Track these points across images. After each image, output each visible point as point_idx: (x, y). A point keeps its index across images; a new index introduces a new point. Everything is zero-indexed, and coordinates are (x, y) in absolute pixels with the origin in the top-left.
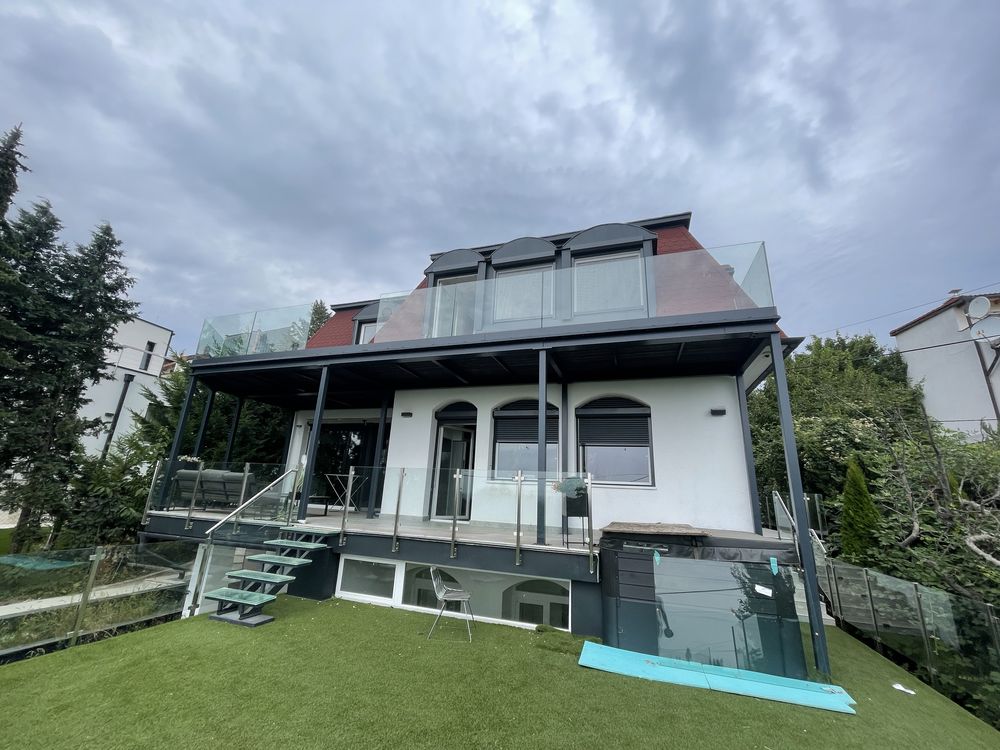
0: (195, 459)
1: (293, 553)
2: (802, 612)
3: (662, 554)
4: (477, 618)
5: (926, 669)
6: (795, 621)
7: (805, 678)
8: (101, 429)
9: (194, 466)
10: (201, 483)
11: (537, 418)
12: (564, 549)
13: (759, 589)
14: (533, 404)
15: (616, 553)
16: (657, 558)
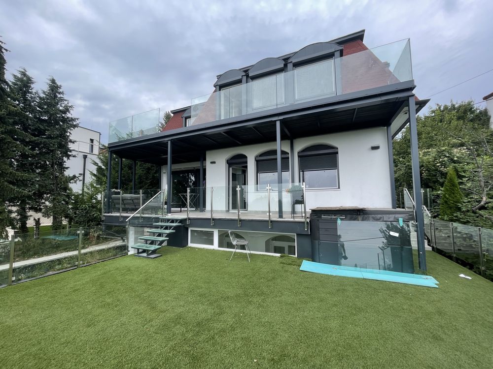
0: (119, 190)
1: (166, 228)
2: (414, 244)
3: (342, 219)
4: (252, 252)
5: (479, 268)
6: (410, 247)
7: (413, 273)
8: (77, 180)
9: (119, 193)
10: (123, 200)
11: (276, 159)
12: (292, 220)
13: (392, 233)
14: (274, 152)
15: (318, 220)
16: (339, 221)
